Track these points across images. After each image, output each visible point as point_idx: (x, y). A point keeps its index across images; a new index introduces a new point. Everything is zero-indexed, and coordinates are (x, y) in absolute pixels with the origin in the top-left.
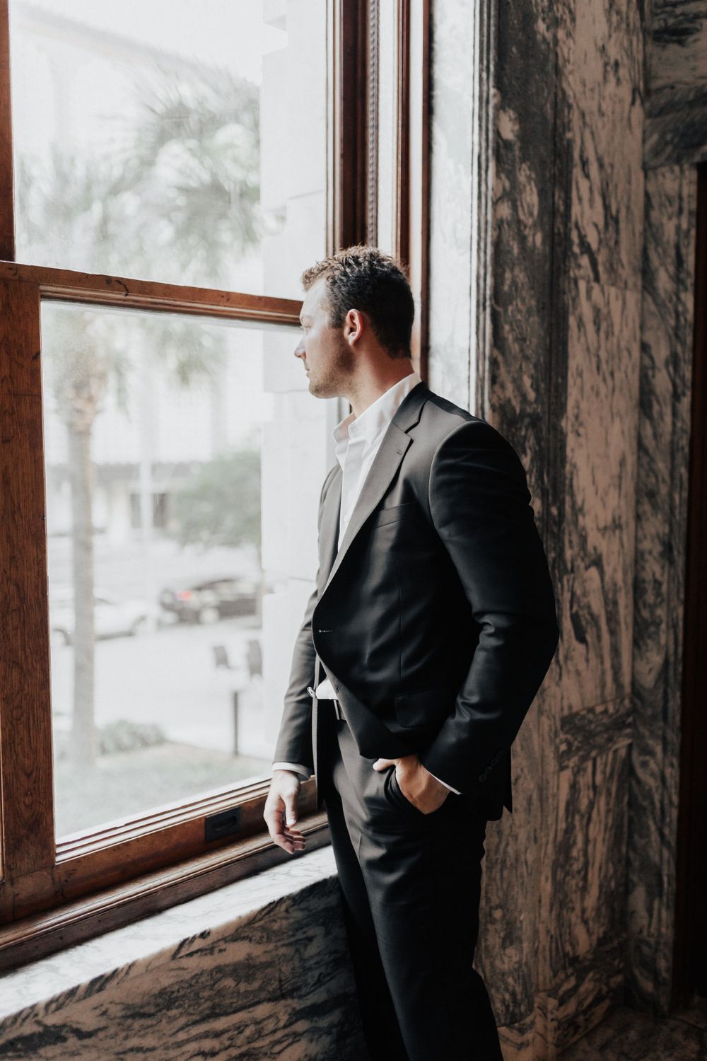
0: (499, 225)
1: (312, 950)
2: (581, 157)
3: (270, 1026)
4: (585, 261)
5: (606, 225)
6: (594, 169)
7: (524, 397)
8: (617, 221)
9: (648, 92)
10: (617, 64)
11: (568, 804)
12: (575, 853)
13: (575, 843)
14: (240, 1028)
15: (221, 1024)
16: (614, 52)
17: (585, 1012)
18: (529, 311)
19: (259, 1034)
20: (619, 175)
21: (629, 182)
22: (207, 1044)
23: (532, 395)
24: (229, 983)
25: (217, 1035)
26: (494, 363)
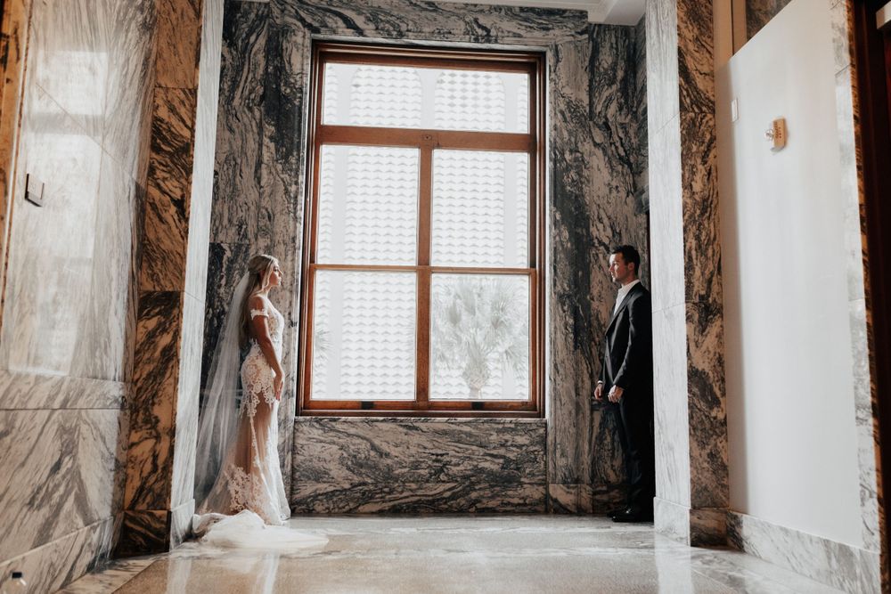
0: (556, 243)
1: (492, 438)
2: (598, 217)
3: (477, 453)
4: (602, 248)
5: (614, 236)
6: (606, 221)
7: (564, 290)
8: (620, 234)
9: (635, 190)
10: (617, 187)
11: (600, 424)
12: (606, 442)
13: (606, 439)
14: (467, 449)
15: (461, 445)
16: (614, 184)
17: (614, 504)
18: (566, 265)
19: (473, 454)
20: (621, 219)
21: (627, 220)
22: (457, 449)
23: (568, 289)
24: (464, 436)
25: (460, 448)
26: (555, 281)
